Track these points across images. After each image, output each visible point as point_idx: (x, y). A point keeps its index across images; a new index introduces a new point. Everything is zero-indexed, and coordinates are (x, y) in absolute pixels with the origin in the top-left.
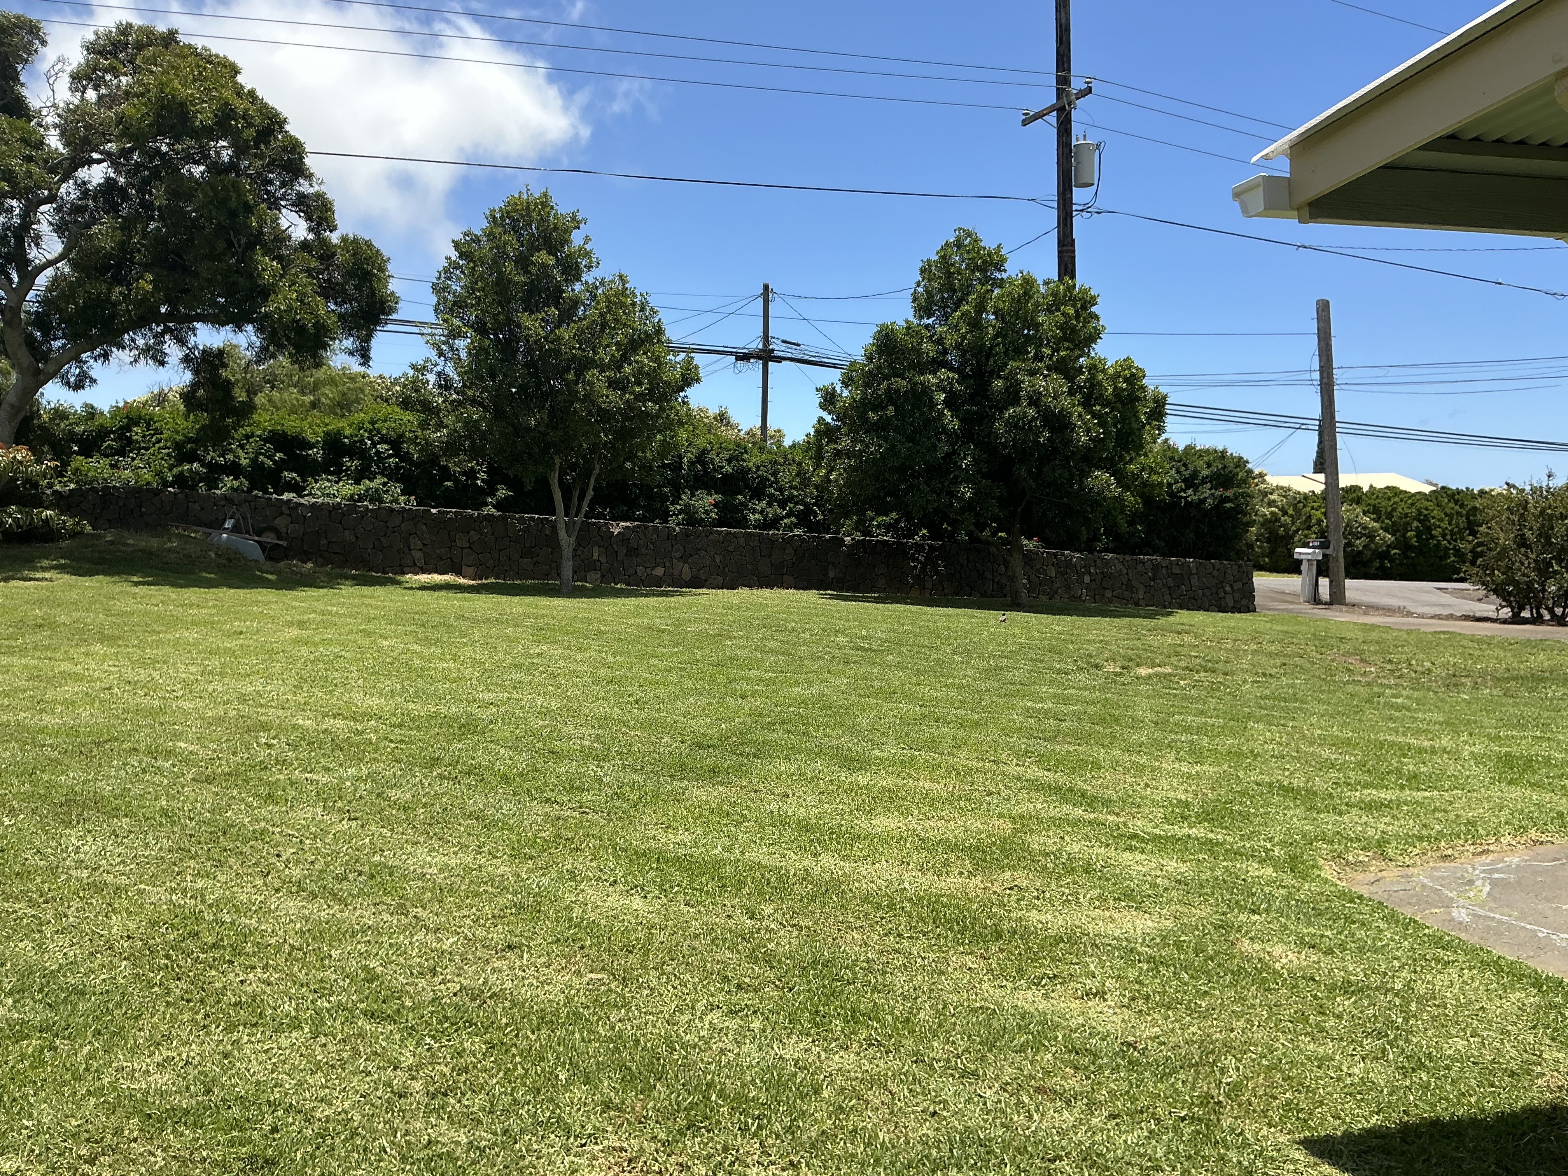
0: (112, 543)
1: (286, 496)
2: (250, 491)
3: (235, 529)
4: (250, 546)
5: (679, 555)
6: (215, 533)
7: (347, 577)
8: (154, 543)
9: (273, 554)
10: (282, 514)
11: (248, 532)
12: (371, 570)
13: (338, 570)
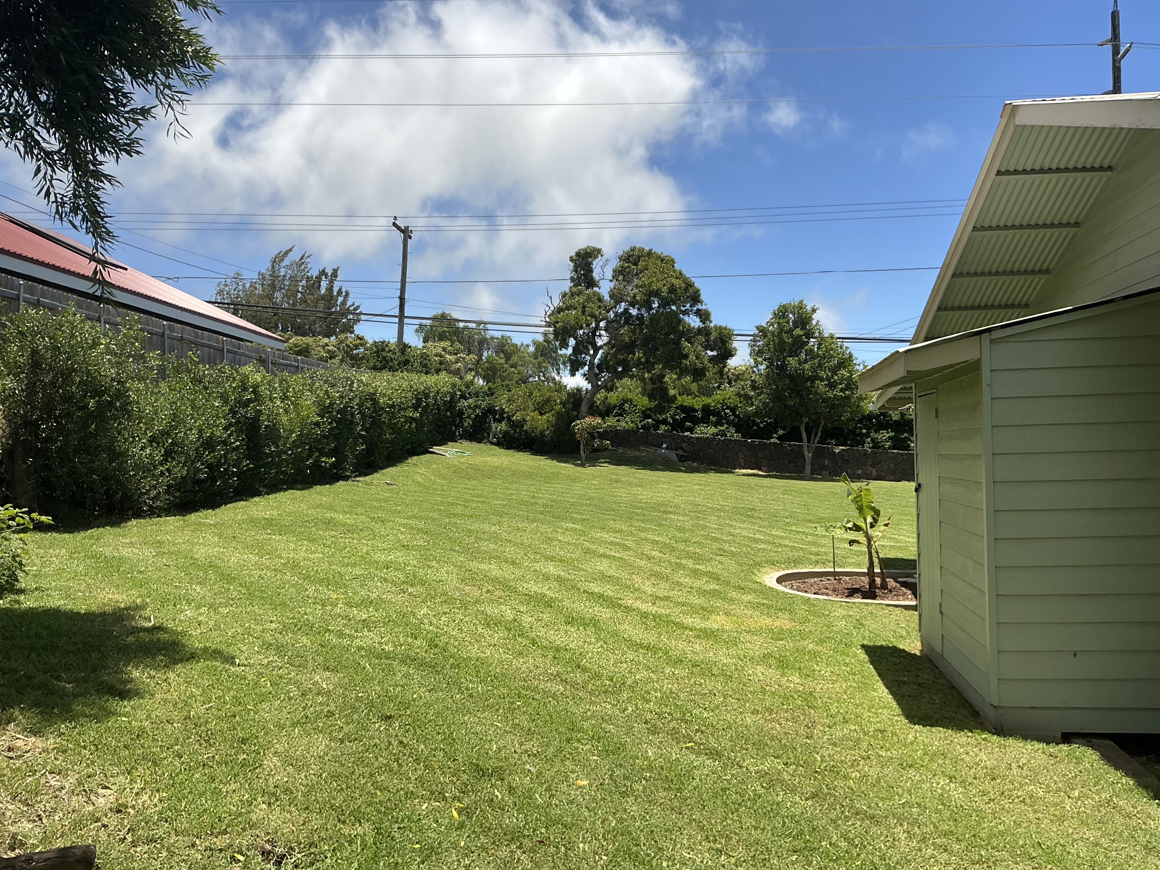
0: (622, 453)
1: (686, 434)
2: (672, 431)
3: (666, 448)
4: (673, 455)
5: (870, 464)
6: (659, 449)
7: (712, 470)
8: (637, 453)
9: (682, 459)
10: (684, 441)
11: (672, 449)
12: (721, 467)
13: (708, 467)
